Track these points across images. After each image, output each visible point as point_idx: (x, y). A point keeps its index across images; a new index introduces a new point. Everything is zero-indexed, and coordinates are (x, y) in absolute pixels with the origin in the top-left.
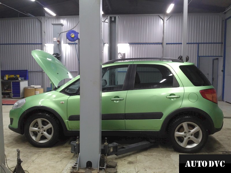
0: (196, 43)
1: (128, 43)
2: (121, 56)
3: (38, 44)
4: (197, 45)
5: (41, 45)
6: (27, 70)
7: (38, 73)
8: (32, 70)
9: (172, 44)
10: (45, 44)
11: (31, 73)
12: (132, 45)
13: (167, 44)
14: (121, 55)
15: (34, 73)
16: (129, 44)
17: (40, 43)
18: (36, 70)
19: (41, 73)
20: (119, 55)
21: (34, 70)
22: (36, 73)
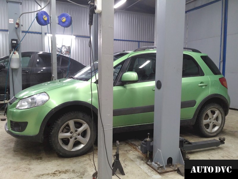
0: (137, 41)
1: (74, 35)
2: (65, 50)
4: (138, 43)
9: (119, 40)
14: (66, 48)
16: (75, 37)
20: (63, 48)
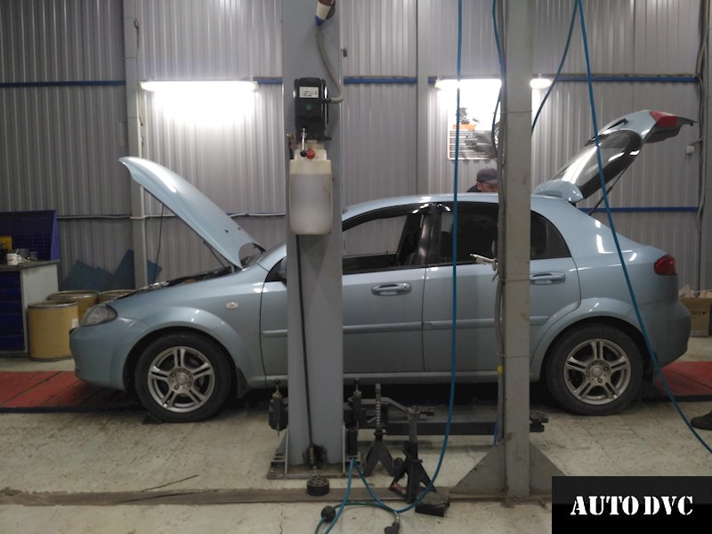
3: (105, 84)
5: (120, 88)
6: (49, 214)
7: (107, 225)
8: (74, 213)
10: (144, 85)
11: (75, 224)
15: (86, 224)
17: (111, 78)
18: (96, 212)
19: (118, 226)
21: (85, 212)
22: (96, 224)
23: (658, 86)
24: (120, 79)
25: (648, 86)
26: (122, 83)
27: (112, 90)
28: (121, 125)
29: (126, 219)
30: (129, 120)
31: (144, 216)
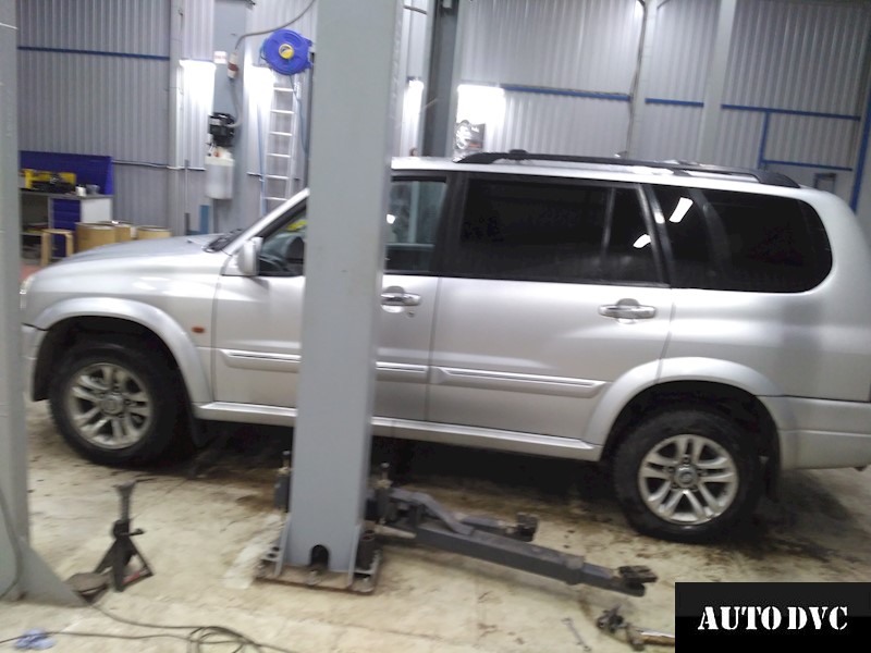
0: (760, 110)
1: (502, 86)
2: (468, 135)
3: (156, 58)
4: (763, 115)
5: (166, 62)
6: (109, 157)
7: (150, 171)
8: (127, 158)
9: (666, 102)
10: (182, 62)
11: (126, 168)
12: (515, 94)
13: (649, 101)
16: (502, 91)
17: (160, 54)
18: (143, 160)
19: (160, 173)
20: (463, 129)
21: (135, 160)
22: (142, 170)
23: (597, 102)
24: (166, 55)
25: (588, 100)
26: (167, 59)
27: (161, 64)
28: (165, 92)
29: (164, 168)
30: (172, 90)
31: (179, 167)
